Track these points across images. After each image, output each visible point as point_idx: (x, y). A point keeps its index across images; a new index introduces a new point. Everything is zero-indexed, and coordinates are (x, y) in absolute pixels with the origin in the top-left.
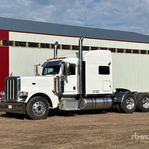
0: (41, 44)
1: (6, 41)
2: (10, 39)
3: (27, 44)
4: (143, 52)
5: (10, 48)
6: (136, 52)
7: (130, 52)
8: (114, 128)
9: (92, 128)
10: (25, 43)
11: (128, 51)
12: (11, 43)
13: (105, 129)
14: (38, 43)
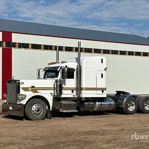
0: (44, 46)
1: (9, 43)
2: (13, 41)
3: (30, 46)
4: (145, 54)
5: (13, 49)
6: (138, 54)
7: (133, 55)
8: (126, 134)
9: (103, 134)
10: (28, 44)
11: (131, 53)
12: (14, 45)
13: (118, 135)
14: (41, 45)
